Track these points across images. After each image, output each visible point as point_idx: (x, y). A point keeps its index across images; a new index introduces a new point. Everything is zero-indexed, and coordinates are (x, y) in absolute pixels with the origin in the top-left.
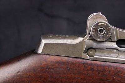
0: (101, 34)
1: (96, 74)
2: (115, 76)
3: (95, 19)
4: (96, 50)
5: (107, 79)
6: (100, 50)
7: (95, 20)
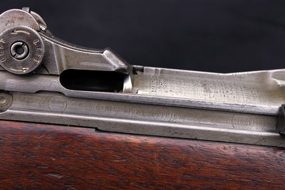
0: (19, 56)
1: (9, 152)
2: (54, 157)
3: (9, 22)
4: (14, 96)
5: (38, 165)
6: (23, 97)
7: (9, 24)
